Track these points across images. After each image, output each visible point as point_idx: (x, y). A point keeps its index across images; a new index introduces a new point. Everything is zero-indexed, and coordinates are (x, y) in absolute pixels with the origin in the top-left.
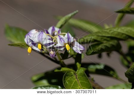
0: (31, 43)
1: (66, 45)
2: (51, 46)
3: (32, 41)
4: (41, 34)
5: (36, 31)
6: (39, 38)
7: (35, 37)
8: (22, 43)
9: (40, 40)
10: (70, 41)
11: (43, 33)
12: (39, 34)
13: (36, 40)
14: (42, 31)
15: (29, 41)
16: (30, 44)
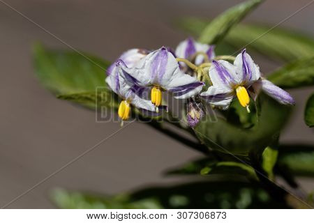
0: (127, 87)
1: (237, 91)
2: (191, 94)
3: (134, 80)
4: (160, 58)
5: (140, 52)
6: (155, 68)
7: (143, 67)
8: (87, 94)
9: (159, 76)
10: (248, 76)
11: (166, 53)
12: (156, 58)
13: (144, 77)
14: (163, 49)
15: (121, 80)
16: (125, 89)
